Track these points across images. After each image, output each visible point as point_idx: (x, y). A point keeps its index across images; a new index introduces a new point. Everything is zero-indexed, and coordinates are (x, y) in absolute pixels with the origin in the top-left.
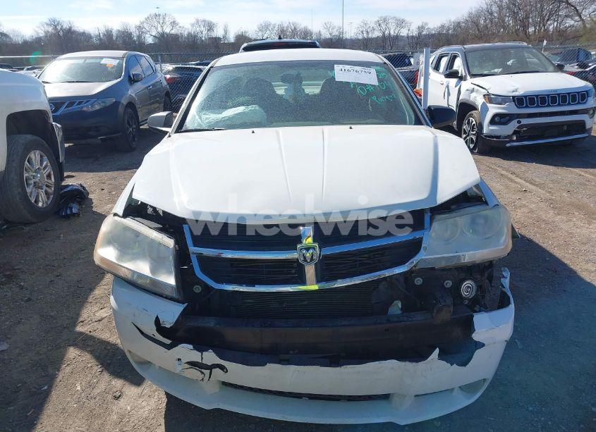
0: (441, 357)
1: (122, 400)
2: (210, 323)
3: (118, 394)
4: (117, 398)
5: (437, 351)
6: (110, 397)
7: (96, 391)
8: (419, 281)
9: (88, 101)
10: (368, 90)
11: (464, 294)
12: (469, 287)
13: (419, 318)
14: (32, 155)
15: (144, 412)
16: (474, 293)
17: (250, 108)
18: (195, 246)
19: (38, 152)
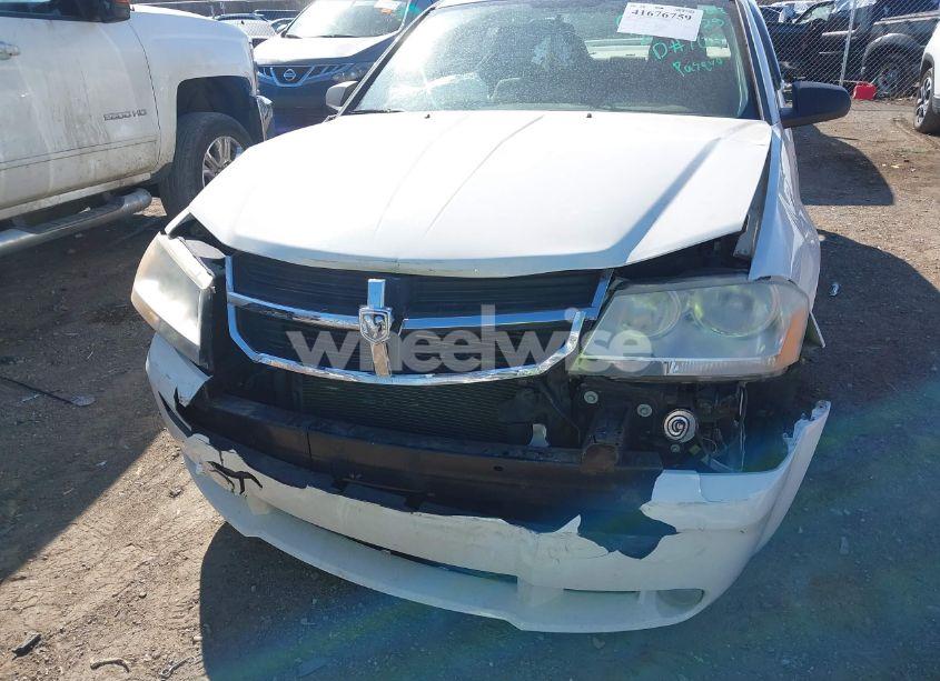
0: (583, 531)
1: (177, 499)
2: (246, 410)
3: (175, 491)
4: (173, 496)
5: (578, 520)
6: (166, 491)
7: (156, 480)
8: (591, 397)
9: (341, 67)
10: (670, 51)
11: (671, 433)
12: (681, 422)
13: (561, 459)
14: (218, 141)
15: (191, 522)
16: (691, 435)
17: (465, 77)
18: (235, 291)
19: (228, 140)
